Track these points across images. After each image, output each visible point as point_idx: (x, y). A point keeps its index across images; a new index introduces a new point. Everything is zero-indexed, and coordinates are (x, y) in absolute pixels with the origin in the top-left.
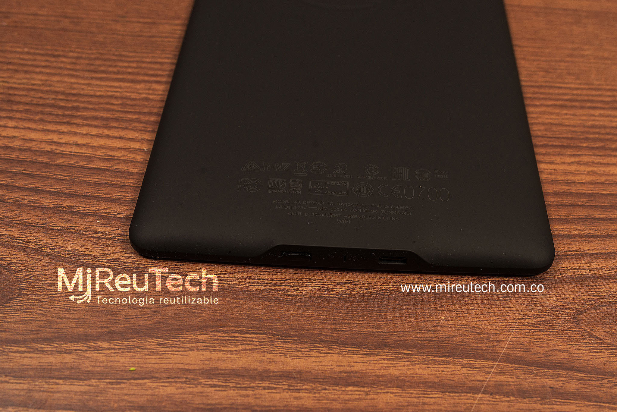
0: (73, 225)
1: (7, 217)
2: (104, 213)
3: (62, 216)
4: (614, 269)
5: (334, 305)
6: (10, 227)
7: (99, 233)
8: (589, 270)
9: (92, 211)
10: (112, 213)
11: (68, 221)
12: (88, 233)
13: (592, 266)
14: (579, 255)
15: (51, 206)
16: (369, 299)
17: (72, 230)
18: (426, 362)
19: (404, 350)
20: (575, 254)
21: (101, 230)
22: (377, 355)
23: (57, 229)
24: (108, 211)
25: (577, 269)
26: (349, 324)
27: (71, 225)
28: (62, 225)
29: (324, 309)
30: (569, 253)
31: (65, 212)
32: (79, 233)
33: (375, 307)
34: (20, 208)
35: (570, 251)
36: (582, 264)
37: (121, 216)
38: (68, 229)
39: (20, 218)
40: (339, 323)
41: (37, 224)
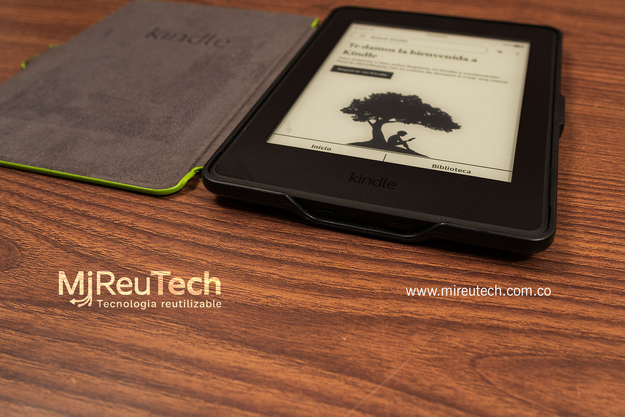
0: (80, 224)
1: (37, 212)
2: (106, 218)
3: (75, 217)
4: (528, 325)
5: (253, 313)
6: (36, 219)
7: (96, 231)
8: (503, 321)
9: (98, 216)
10: (112, 219)
11: (78, 220)
12: (87, 231)
13: (508, 318)
14: (497, 307)
15: (72, 209)
16: (284, 313)
17: (77, 227)
18: (313, 373)
19: (298, 359)
20: (493, 306)
21: (98, 229)
22: (272, 359)
23: (67, 225)
24: (109, 217)
25: (491, 319)
26: (258, 329)
27: (78, 224)
28: (73, 223)
29: (242, 314)
30: (487, 304)
31: (79, 214)
32: (81, 230)
33: (287, 320)
34: (49, 208)
35: (489, 302)
36: (498, 315)
37: (117, 222)
38: (75, 226)
39: (46, 214)
40: (251, 328)
41: (55, 220)
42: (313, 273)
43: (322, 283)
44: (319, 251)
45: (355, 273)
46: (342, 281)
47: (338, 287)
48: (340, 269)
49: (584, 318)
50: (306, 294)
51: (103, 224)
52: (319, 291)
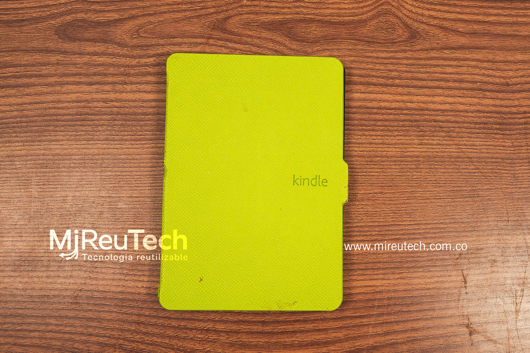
42: (312, 335)
43: (318, 340)
44: (310, 320)
45: (330, 329)
46: (325, 336)
47: (325, 340)
48: (323, 329)
49: (427, 328)
50: (313, 348)
51: (200, 332)
52: (318, 345)
